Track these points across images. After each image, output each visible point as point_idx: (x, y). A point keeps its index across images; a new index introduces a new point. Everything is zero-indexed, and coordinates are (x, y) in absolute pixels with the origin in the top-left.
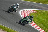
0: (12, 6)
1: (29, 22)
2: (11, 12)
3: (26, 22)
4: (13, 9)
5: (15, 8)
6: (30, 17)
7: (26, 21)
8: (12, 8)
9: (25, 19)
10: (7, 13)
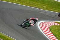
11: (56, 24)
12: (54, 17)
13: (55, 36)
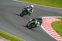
0: (25, 8)
1: (38, 25)
2: (23, 16)
3: (33, 25)
4: (26, 12)
5: (29, 10)
6: (39, 19)
7: (34, 23)
8: (25, 10)
9: (33, 21)
10: (19, 16)
11: (58, 20)
12: (56, 13)
13: (58, 32)
